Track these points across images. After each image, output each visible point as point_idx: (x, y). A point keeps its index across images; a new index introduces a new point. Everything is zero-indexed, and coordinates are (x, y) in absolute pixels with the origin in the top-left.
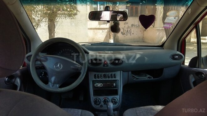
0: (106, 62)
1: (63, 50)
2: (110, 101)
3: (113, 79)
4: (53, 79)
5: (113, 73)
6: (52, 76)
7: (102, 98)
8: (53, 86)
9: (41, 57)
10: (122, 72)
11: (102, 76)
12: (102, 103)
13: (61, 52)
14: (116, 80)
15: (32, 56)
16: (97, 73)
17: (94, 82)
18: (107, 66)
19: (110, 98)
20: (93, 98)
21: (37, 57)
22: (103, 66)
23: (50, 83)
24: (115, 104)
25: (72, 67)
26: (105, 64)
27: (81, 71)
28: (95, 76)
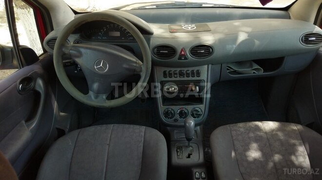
0: (183, 53)
1: (108, 26)
2: (190, 113)
3: (196, 78)
4: (96, 86)
5: (195, 69)
6: (93, 82)
7: (177, 109)
8: (96, 97)
9: (71, 50)
10: (210, 66)
11: (176, 74)
12: (177, 116)
13: (103, 29)
14: (201, 80)
15: (56, 39)
16: (167, 69)
17: (163, 84)
18: (186, 59)
19: (190, 108)
20: (162, 108)
21: (63, 49)
22: (178, 59)
23: (91, 93)
24: (198, 117)
25: (125, 66)
26: (182, 56)
27: (141, 73)
28: (165, 73)
